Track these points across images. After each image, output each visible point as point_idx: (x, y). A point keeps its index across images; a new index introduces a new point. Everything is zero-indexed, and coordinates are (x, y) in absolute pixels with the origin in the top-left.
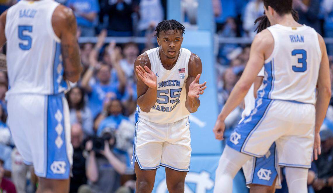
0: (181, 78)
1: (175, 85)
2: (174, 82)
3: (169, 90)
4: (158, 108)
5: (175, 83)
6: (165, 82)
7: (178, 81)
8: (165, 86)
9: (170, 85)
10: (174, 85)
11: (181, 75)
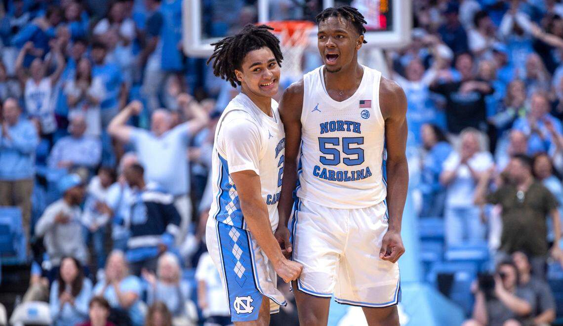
0: (363, 116)
1: (352, 130)
2: (350, 124)
3: (341, 140)
4: (324, 173)
5: (352, 127)
6: (333, 123)
7: (357, 123)
8: (332, 130)
9: (341, 129)
10: (349, 130)
11: (363, 112)
